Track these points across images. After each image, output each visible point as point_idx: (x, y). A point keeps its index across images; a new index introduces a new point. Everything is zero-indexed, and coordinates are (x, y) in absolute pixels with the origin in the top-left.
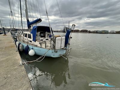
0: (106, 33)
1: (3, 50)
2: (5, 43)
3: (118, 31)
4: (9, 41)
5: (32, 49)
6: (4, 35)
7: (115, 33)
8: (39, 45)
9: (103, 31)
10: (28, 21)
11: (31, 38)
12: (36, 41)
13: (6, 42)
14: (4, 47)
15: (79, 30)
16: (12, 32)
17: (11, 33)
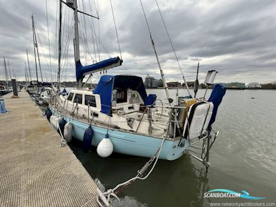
0: (239, 89)
1: (23, 140)
2: (21, 118)
3: (267, 83)
4: (32, 114)
5: (107, 136)
6: (13, 97)
7: (259, 88)
8: (125, 126)
9: (233, 84)
10: (78, 63)
11: (95, 106)
12: (111, 113)
13: (23, 115)
14: (23, 133)
15: (179, 82)
16: (29, 89)
17: (28, 91)
